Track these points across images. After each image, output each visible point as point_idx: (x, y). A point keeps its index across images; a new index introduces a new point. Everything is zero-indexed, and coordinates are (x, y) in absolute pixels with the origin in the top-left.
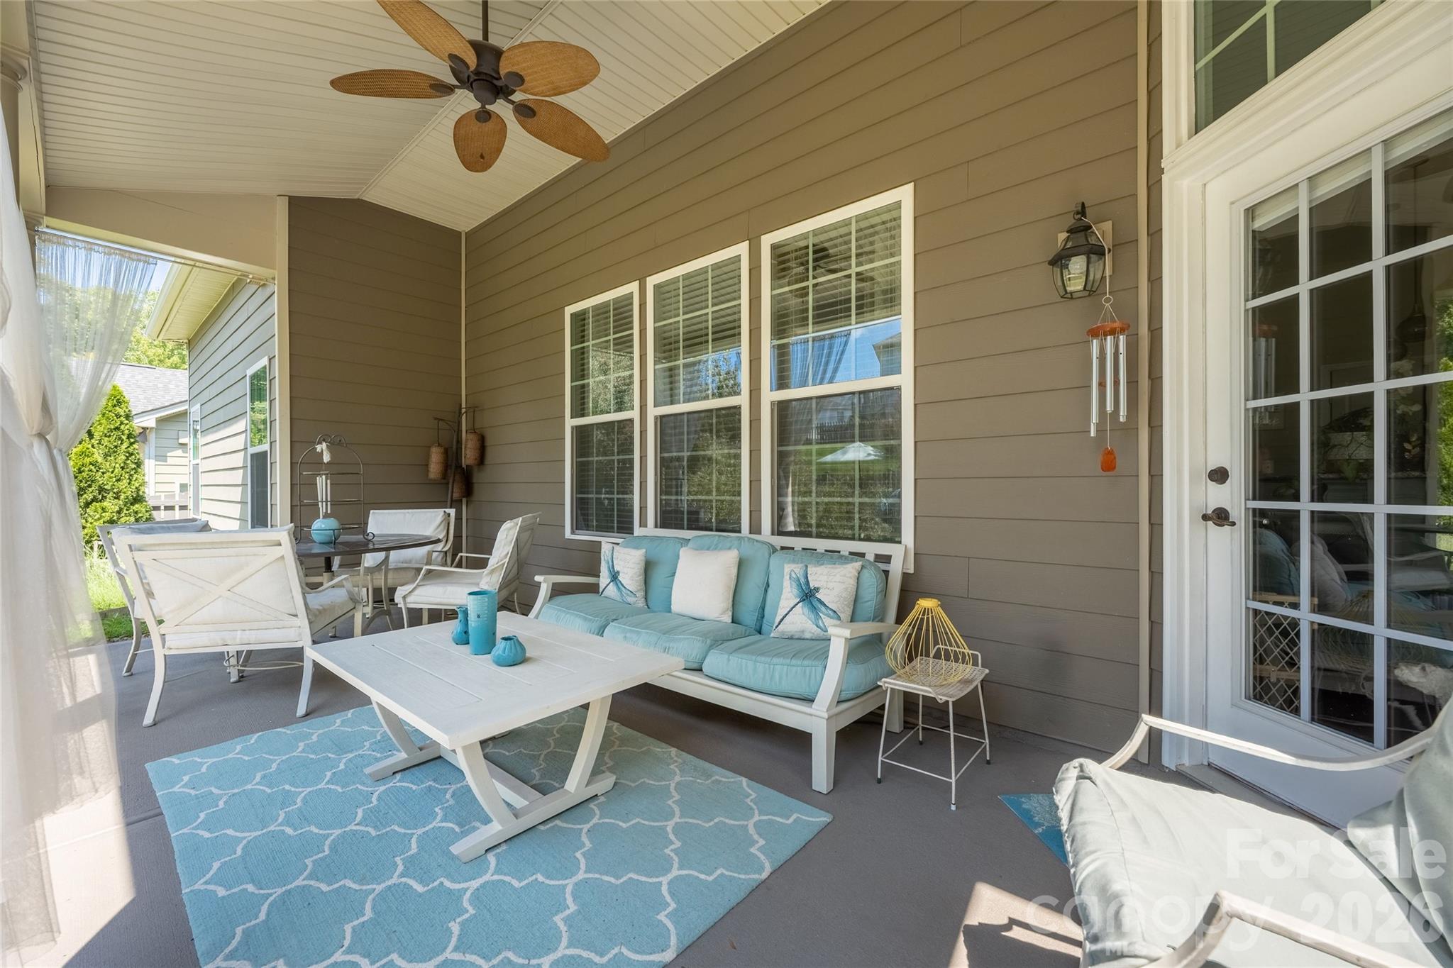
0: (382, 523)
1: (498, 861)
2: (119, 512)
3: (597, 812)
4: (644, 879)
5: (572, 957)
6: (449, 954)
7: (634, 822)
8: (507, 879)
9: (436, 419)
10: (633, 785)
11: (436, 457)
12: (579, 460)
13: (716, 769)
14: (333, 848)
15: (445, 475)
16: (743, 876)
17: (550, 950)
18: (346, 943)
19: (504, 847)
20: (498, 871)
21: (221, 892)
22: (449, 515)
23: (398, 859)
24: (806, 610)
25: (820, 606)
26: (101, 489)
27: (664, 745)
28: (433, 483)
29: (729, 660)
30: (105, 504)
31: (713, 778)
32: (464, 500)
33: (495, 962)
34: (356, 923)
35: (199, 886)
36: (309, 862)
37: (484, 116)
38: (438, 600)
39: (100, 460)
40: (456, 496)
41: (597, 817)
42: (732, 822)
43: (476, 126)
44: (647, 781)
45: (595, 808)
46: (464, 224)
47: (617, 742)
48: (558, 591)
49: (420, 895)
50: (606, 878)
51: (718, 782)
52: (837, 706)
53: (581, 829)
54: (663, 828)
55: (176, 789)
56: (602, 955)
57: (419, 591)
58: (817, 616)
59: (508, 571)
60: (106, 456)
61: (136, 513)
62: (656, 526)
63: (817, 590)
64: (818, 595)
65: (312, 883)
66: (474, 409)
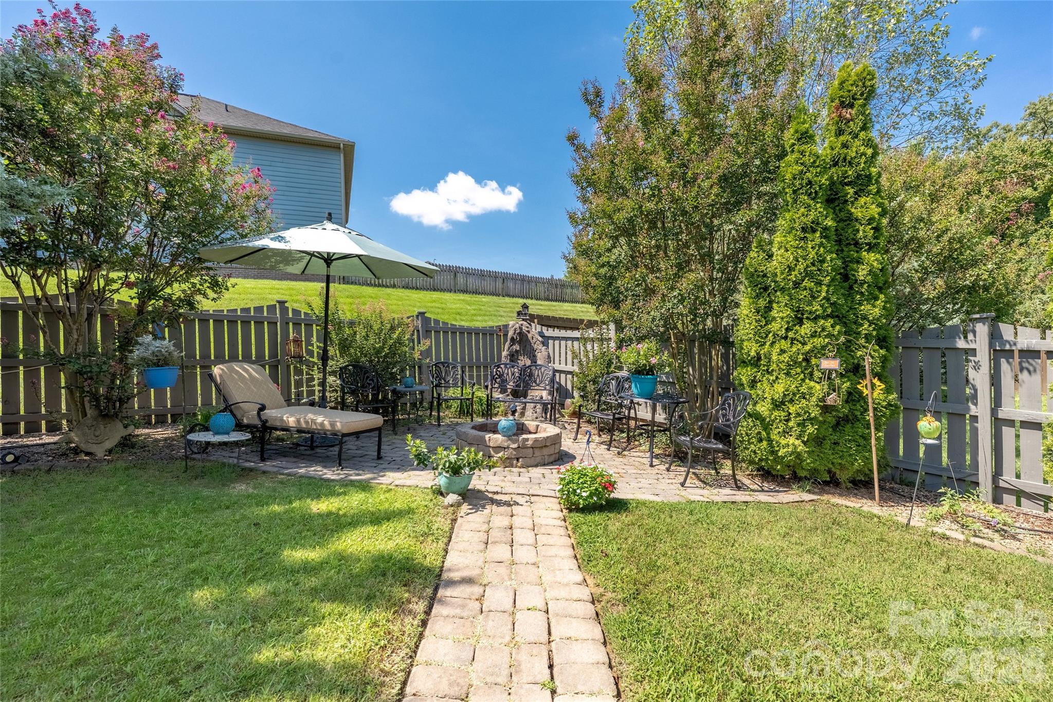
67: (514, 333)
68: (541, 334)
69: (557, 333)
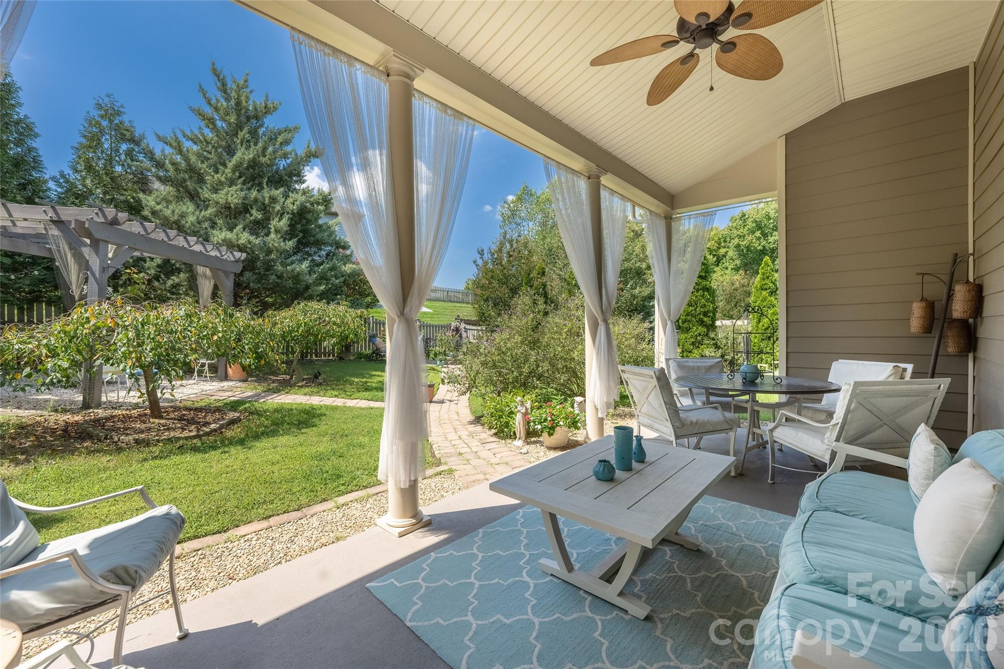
3: (609, 617)
9: (918, 274)
10: (657, 634)
15: (927, 328)
22: (905, 370)
28: (914, 336)
32: (971, 356)
40: (951, 350)
41: (603, 618)
45: (614, 614)
50: (535, 633)
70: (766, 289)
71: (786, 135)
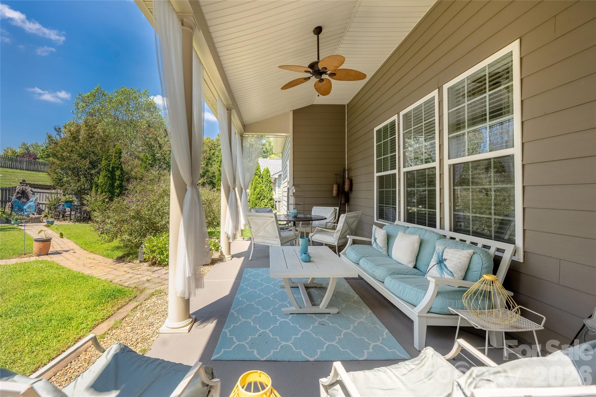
0: (317, 211)
1: (291, 317)
2: (267, 203)
3: (327, 318)
4: (323, 340)
5: (289, 346)
6: (267, 331)
7: (335, 325)
8: (290, 322)
9: (335, 174)
10: (345, 315)
11: (335, 188)
12: (380, 190)
13: (380, 323)
14: (262, 299)
15: (338, 194)
16: (353, 355)
17: (286, 342)
18: (252, 318)
19: (295, 315)
20: (290, 320)
21: (240, 299)
22: (336, 209)
23: (272, 307)
24: (438, 269)
25: (444, 268)
26: (264, 196)
27: (368, 308)
28: (334, 197)
29: (391, 281)
30: (265, 200)
31: (376, 326)
32: (347, 204)
33: (274, 337)
34: (256, 316)
35: (238, 296)
36: (257, 300)
37: (322, 80)
38: (320, 240)
39: (264, 188)
40: (343, 202)
41: (326, 319)
42: (367, 340)
43: (320, 84)
44: (351, 316)
45: (327, 316)
46: (346, 102)
47: (352, 301)
48: (354, 242)
49: (271, 316)
50: (313, 334)
51: (376, 327)
52: (427, 313)
53: (318, 320)
54: (342, 331)
55: (246, 276)
56: (296, 349)
57: (315, 235)
58: (442, 273)
59: (343, 232)
60: (265, 187)
61: (271, 203)
62: (404, 221)
63: (445, 260)
64: (445, 263)
65: (255, 304)
66: (349, 170)
67: (19, 190)
68: (31, 191)
69: (39, 190)
70: (257, 175)
71: (293, 111)
